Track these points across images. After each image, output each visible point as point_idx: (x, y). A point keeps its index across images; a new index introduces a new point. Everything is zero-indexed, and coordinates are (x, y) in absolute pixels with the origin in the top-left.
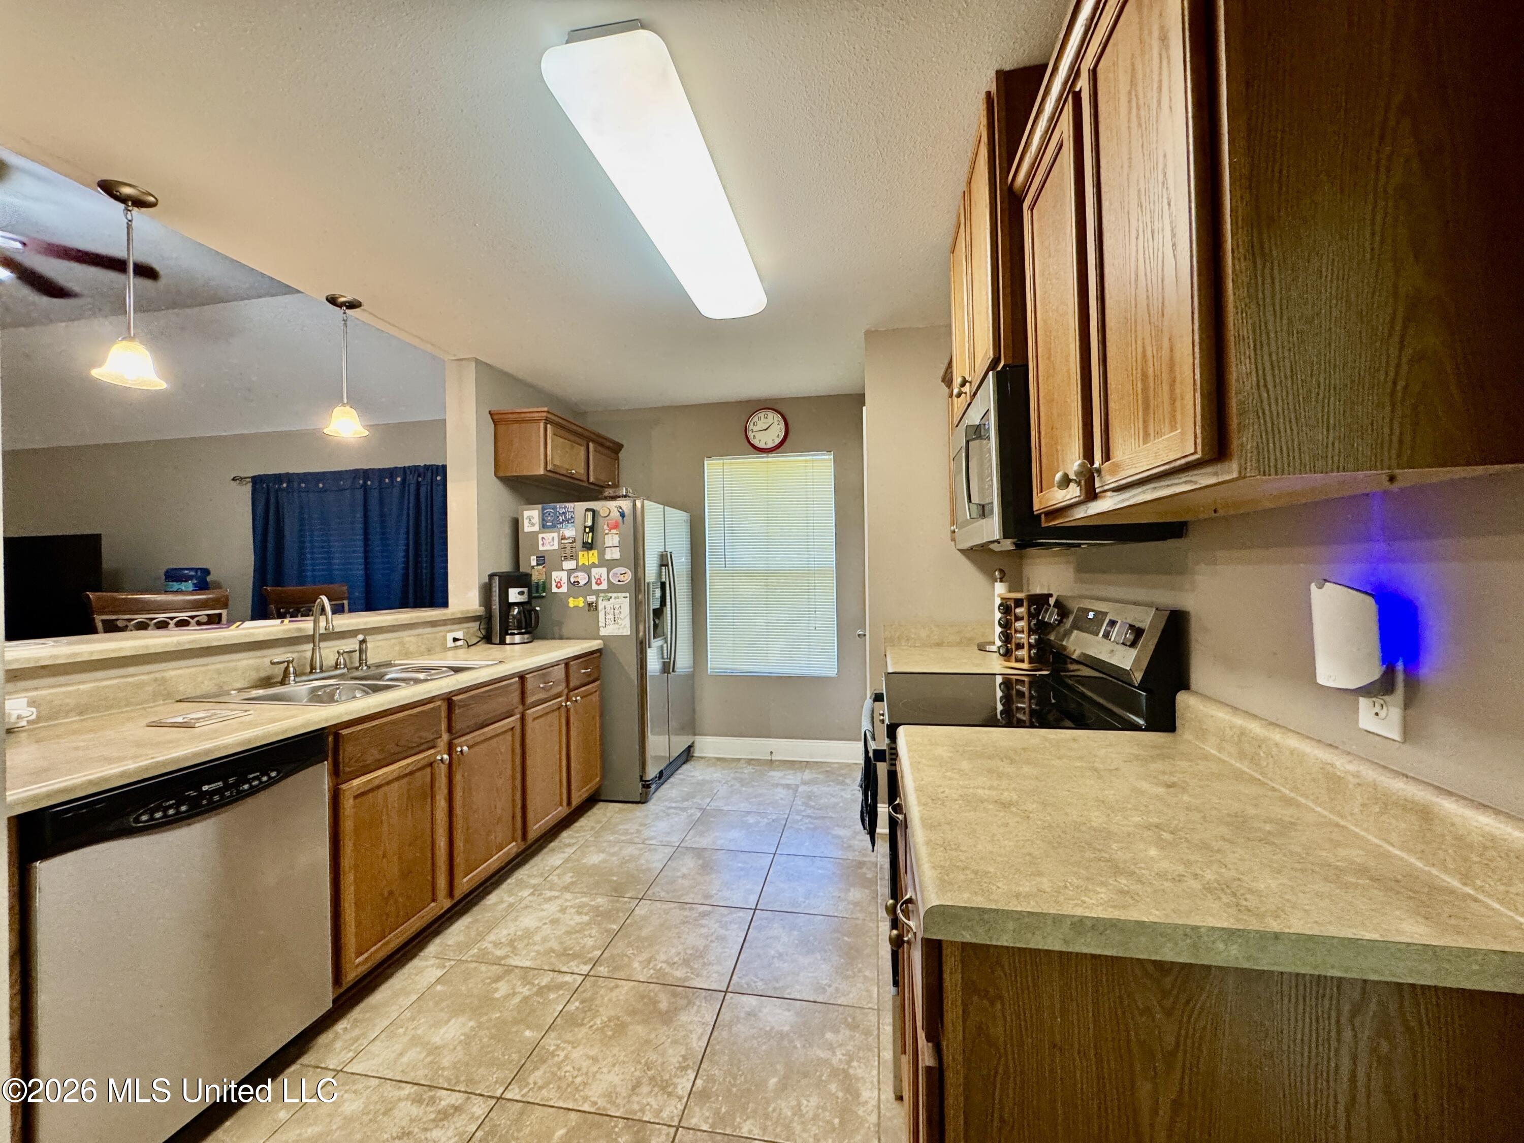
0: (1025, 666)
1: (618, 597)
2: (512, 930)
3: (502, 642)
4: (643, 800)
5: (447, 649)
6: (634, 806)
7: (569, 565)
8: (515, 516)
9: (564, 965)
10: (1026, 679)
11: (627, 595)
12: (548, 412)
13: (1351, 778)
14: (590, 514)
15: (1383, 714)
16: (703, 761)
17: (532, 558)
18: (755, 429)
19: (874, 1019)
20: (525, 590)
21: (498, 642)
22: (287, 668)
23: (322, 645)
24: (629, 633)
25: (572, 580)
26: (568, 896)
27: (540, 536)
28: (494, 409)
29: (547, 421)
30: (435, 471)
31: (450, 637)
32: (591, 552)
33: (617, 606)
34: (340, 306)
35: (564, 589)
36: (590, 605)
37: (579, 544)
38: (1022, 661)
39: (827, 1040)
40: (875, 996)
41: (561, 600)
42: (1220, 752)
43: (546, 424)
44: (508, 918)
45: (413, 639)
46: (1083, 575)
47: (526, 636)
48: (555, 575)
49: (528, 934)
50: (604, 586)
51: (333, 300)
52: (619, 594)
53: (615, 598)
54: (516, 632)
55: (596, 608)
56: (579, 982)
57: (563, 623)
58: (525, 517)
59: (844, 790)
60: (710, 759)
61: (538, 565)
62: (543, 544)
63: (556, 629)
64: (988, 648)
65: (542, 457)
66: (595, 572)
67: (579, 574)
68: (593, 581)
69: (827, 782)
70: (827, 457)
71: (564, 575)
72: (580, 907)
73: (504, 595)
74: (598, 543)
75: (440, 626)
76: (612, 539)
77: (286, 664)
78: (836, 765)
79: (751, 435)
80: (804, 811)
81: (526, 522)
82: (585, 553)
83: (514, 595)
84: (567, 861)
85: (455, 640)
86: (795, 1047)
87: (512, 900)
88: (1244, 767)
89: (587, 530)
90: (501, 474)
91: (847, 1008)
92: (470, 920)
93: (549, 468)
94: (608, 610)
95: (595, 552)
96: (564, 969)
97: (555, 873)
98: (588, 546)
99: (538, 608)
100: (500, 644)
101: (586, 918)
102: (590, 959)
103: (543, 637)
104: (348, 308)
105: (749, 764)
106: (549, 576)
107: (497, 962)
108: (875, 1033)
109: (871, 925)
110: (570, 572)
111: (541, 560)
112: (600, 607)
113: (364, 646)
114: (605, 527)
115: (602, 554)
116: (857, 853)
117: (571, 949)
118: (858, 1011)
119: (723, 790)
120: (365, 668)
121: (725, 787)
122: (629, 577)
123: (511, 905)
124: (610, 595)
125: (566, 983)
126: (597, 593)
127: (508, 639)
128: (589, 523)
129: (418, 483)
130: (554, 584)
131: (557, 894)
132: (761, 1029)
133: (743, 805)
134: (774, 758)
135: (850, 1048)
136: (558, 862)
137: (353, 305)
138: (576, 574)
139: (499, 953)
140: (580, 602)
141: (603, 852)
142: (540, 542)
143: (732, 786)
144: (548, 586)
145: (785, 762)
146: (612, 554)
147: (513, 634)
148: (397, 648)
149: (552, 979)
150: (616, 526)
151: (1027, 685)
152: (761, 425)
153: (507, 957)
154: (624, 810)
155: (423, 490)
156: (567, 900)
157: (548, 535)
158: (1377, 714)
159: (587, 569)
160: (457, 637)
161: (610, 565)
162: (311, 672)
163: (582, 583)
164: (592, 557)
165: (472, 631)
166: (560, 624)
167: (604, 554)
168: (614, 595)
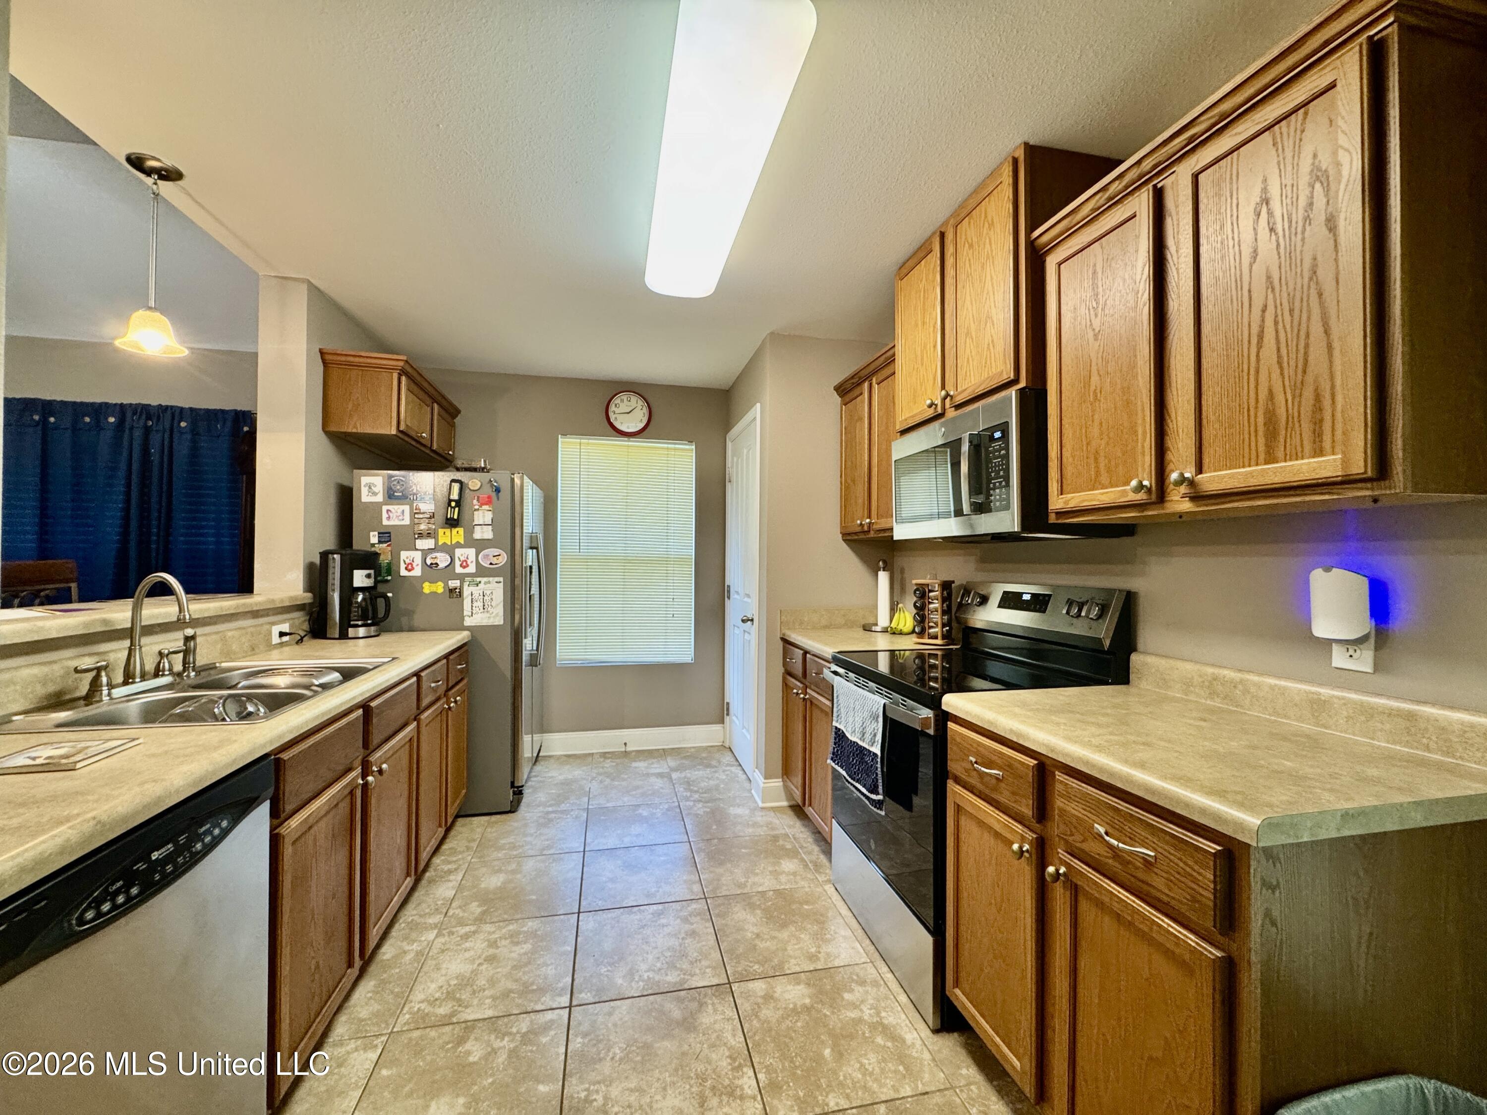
0: (939, 641)
1: (489, 582)
2: (441, 981)
3: (344, 636)
4: (513, 809)
5: (271, 647)
6: (504, 816)
7: (428, 543)
8: (346, 483)
9: (536, 1003)
10: (939, 653)
11: (501, 579)
12: (406, 361)
13: (1336, 701)
14: (456, 487)
15: (1355, 656)
16: (552, 760)
17: (372, 534)
18: (617, 411)
19: (873, 971)
20: (372, 572)
21: (337, 636)
22: (97, 677)
23: (145, 640)
24: (502, 623)
25: (429, 562)
26: (488, 928)
27: (385, 508)
28: (328, 347)
29: (402, 372)
30: (177, 414)
31: (276, 630)
32: (455, 531)
33: (488, 592)
34: (148, 172)
35: (417, 572)
36: (452, 591)
37: (440, 518)
38: (936, 638)
39: (848, 1000)
40: (862, 951)
41: (414, 585)
42: (1187, 695)
43: (400, 375)
44: (425, 969)
45: (236, 633)
46: (986, 565)
47: (373, 628)
48: (404, 555)
49: (465, 982)
50: (472, 569)
51: (136, 162)
52: (491, 579)
53: (486, 583)
54: (360, 623)
55: (460, 594)
56: (567, 1016)
57: (413, 612)
58: (363, 484)
59: (715, 772)
60: (558, 758)
61: (380, 542)
62: (389, 518)
63: (404, 620)
64: (874, 628)
65: (395, 415)
66: (458, 552)
67: (438, 555)
68: (457, 563)
69: (695, 766)
70: (687, 447)
71: (417, 556)
72: (511, 936)
73: (347, 578)
74: (466, 517)
75: (262, 616)
76: (483, 516)
77: (94, 673)
78: (693, 750)
79: (611, 414)
80: (691, 796)
81: (364, 491)
82: (448, 531)
83: (360, 578)
84: (460, 888)
85: (282, 634)
86: (825, 1015)
87: (415, 947)
88: (1217, 703)
89: (453, 504)
90: (333, 428)
91: (847, 968)
92: (372, 983)
93: (402, 428)
94: (476, 595)
95: (461, 530)
96: (539, 1007)
97: (454, 905)
98: (452, 523)
99: (390, 595)
100: (339, 638)
101: (527, 947)
102: (562, 989)
103: (389, 630)
104: (162, 177)
105: (606, 758)
106: (396, 557)
107: (446, 1021)
108: (882, 982)
109: (818, 890)
110: (426, 553)
111: (385, 536)
112: (467, 591)
113: (192, 644)
114: (475, 502)
115: (469, 532)
116: (765, 828)
117: (532, 984)
118: (856, 967)
119: (595, 787)
120: (193, 674)
121: (594, 783)
122: (503, 559)
123: (419, 953)
124: (479, 579)
125: (552, 1021)
126: (462, 577)
127: (351, 632)
128: (455, 496)
129: (147, 430)
130: (403, 566)
131: (473, 928)
132: (785, 1008)
133: (626, 799)
134: (629, 749)
135: (872, 1002)
136: (450, 893)
137: (170, 175)
138: (434, 555)
139: (442, 1011)
140: (439, 588)
141: (500, 871)
142: (385, 515)
143: (601, 782)
144: (394, 568)
145: (640, 753)
146: (483, 532)
147: (357, 626)
148: (219, 646)
149: (531, 1022)
150: (489, 501)
151: (939, 658)
152: (624, 407)
153: (453, 1014)
154: (496, 823)
155: (156, 439)
156: (490, 933)
157: (396, 507)
158: (1351, 656)
159: (449, 550)
160: (284, 631)
161: (480, 545)
162: (125, 683)
163: (442, 565)
164: (458, 535)
165: (297, 622)
166: (410, 613)
167: (473, 532)
168: (484, 580)
